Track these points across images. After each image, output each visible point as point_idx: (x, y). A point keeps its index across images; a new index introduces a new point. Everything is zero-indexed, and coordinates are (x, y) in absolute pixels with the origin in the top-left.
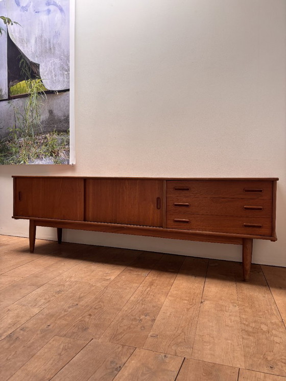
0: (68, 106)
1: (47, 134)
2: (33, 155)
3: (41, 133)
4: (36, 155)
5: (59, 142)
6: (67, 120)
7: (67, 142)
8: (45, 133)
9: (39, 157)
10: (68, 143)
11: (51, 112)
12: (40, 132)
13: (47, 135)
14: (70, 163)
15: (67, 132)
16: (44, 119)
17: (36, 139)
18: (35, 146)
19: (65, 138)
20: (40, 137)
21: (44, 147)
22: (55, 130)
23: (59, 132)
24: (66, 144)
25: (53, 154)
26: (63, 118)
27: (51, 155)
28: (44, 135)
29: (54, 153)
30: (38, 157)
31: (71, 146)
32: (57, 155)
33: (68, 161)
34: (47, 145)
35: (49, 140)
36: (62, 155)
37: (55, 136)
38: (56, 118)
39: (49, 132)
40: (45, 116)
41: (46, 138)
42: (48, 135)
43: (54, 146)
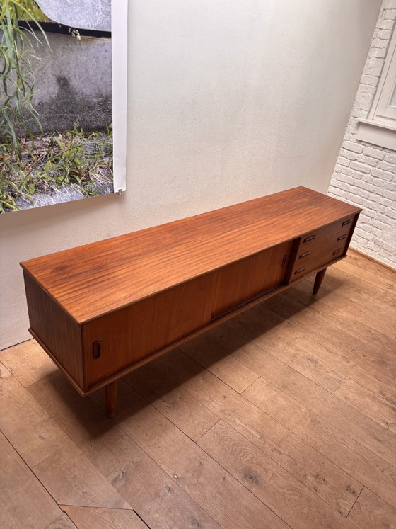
0: (108, 72)
1: (57, 135)
2: (24, 187)
3: (39, 134)
4: (32, 186)
5: (89, 151)
6: (105, 104)
7: (106, 150)
8: (48, 132)
9: (42, 189)
10: (109, 153)
11: (63, 82)
12: (35, 130)
13: (56, 139)
14: (116, 191)
15: (106, 130)
16: (46, 99)
17: (26, 147)
18: (23, 164)
19: (101, 142)
20: (37, 144)
21: (49, 163)
22: (76, 126)
23: (87, 131)
24: (103, 155)
25: (77, 178)
26: (95, 100)
27: (73, 181)
28: (48, 139)
29: (80, 175)
30: (40, 189)
31: (115, 159)
32: (87, 179)
33: (111, 187)
34: (57, 161)
35: (63, 150)
36: (97, 177)
37: (78, 139)
38: (78, 98)
39: (63, 131)
40: (46, 91)
41: (53, 144)
42: (59, 139)
43: (77, 161)
